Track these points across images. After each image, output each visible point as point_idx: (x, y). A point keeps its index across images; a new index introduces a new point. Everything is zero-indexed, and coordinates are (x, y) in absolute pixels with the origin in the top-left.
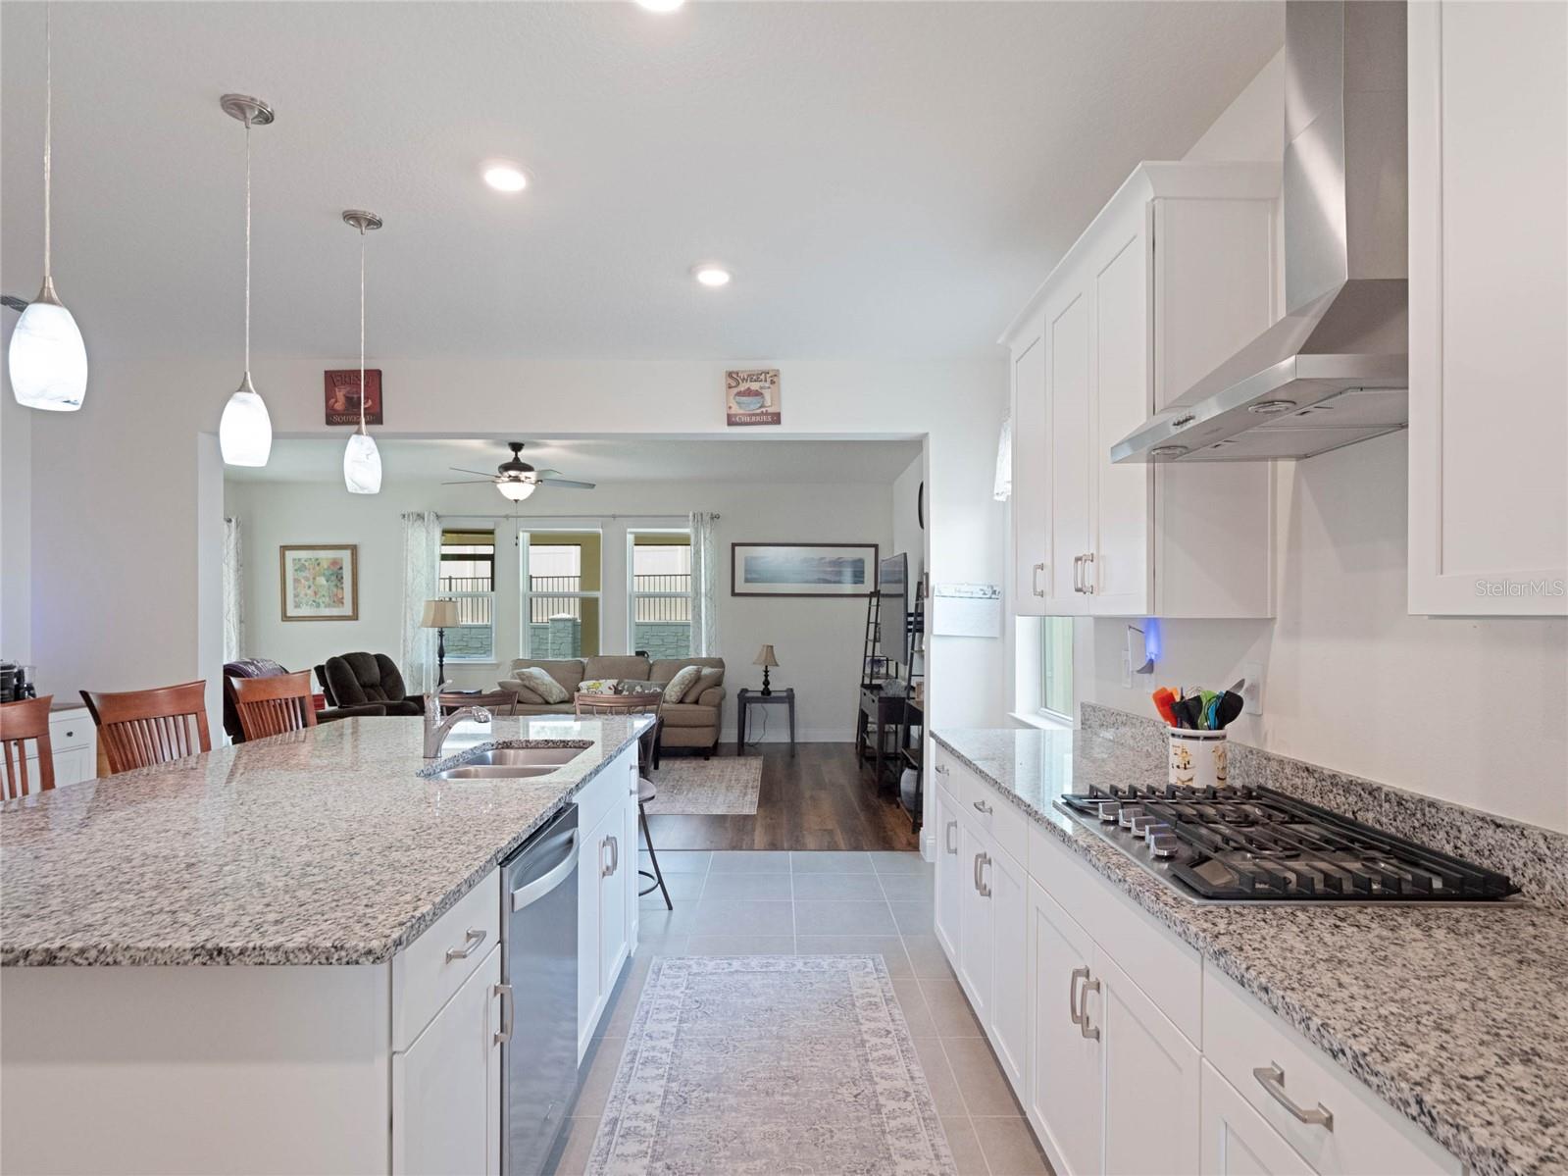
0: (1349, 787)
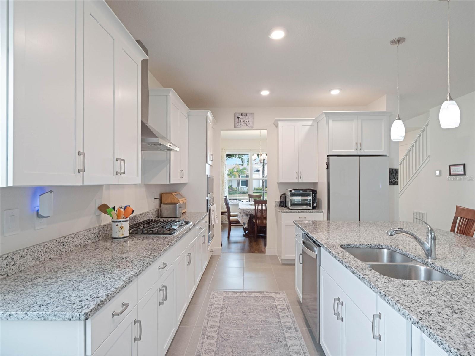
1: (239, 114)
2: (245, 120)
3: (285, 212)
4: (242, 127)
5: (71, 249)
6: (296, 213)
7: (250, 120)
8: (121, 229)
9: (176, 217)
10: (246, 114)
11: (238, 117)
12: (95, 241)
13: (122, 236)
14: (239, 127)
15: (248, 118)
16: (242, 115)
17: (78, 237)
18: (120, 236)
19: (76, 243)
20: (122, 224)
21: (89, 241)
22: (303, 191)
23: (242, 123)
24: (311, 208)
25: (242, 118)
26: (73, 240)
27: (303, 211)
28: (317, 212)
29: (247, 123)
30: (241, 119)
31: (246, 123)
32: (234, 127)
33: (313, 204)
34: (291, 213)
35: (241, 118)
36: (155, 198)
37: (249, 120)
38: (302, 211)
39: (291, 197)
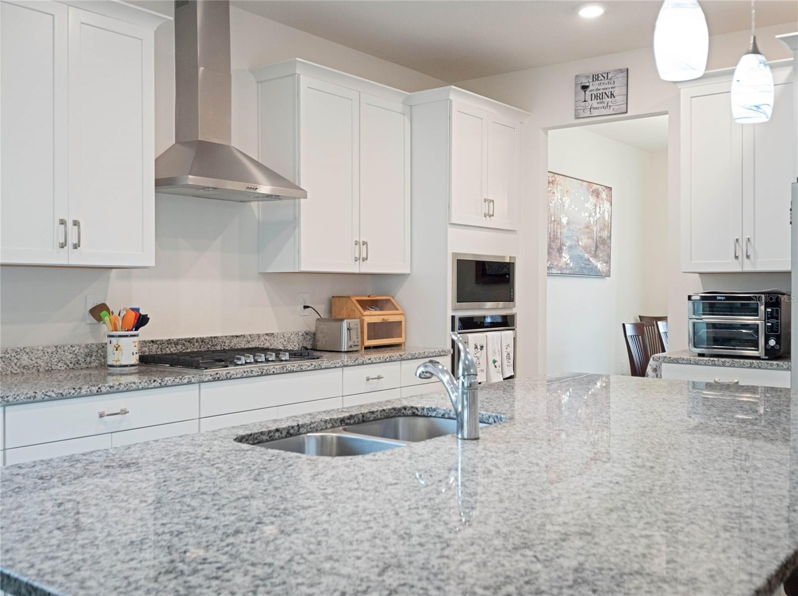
0: (177, 343)
1: (588, 77)
2: (604, 91)
3: (669, 362)
4: (595, 112)
5: (12, 370)
6: (705, 365)
7: (616, 89)
8: (117, 350)
9: (341, 352)
10: (605, 75)
11: (585, 88)
12: (74, 366)
13: (118, 363)
14: (588, 114)
15: (612, 86)
16: (596, 78)
17: (30, 353)
18: (115, 363)
19: (24, 363)
20: (118, 342)
21: (60, 364)
22: (728, 298)
23: (595, 103)
24: (760, 352)
25: (595, 88)
26: (17, 357)
27: (727, 360)
28: (775, 367)
29: (610, 100)
30: (591, 91)
31: (606, 100)
32: (575, 115)
33: (766, 342)
34: (690, 364)
35: (591, 88)
36: (305, 307)
37: (612, 90)
38: (723, 360)
39: (694, 316)
